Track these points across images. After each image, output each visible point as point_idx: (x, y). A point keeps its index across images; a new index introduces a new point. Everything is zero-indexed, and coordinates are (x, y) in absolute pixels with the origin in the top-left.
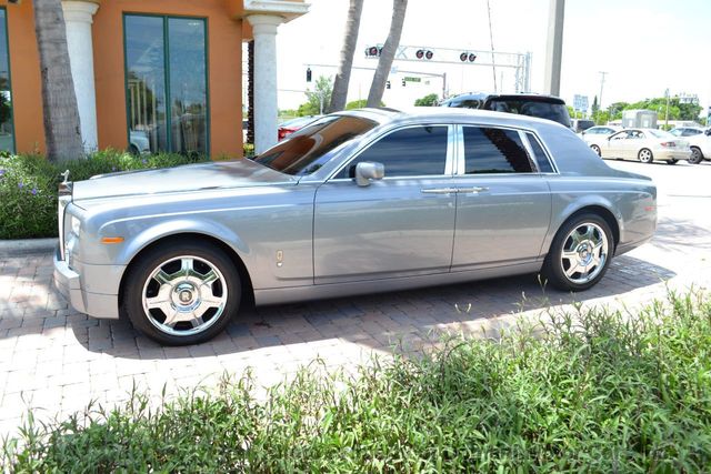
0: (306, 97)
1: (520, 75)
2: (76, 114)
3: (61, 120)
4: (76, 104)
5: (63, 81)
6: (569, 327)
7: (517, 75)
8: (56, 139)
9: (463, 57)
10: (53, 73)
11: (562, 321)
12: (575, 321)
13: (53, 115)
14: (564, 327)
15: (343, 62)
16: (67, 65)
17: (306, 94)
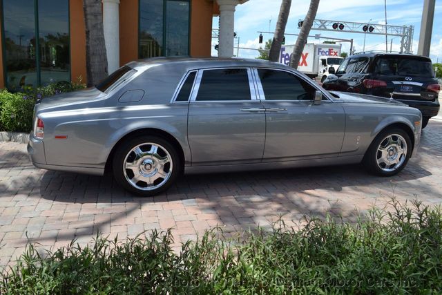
0: (259, 53)
1: (405, 41)
2: (106, 59)
3: (96, 63)
4: (106, 54)
5: (98, 39)
6: (409, 219)
7: (402, 42)
8: (93, 75)
9: (365, 28)
10: (93, 34)
11: (405, 214)
12: (414, 215)
13: (91, 60)
14: (406, 220)
15: (279, 30)
16: (102, 29)
17: (260, 51)
